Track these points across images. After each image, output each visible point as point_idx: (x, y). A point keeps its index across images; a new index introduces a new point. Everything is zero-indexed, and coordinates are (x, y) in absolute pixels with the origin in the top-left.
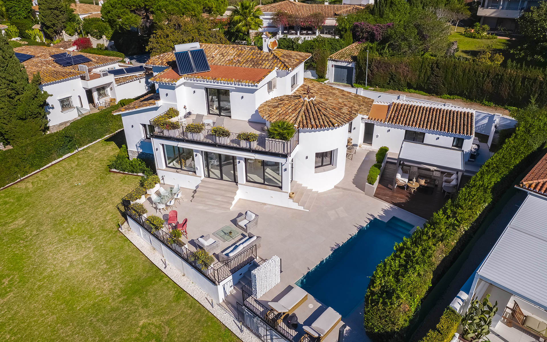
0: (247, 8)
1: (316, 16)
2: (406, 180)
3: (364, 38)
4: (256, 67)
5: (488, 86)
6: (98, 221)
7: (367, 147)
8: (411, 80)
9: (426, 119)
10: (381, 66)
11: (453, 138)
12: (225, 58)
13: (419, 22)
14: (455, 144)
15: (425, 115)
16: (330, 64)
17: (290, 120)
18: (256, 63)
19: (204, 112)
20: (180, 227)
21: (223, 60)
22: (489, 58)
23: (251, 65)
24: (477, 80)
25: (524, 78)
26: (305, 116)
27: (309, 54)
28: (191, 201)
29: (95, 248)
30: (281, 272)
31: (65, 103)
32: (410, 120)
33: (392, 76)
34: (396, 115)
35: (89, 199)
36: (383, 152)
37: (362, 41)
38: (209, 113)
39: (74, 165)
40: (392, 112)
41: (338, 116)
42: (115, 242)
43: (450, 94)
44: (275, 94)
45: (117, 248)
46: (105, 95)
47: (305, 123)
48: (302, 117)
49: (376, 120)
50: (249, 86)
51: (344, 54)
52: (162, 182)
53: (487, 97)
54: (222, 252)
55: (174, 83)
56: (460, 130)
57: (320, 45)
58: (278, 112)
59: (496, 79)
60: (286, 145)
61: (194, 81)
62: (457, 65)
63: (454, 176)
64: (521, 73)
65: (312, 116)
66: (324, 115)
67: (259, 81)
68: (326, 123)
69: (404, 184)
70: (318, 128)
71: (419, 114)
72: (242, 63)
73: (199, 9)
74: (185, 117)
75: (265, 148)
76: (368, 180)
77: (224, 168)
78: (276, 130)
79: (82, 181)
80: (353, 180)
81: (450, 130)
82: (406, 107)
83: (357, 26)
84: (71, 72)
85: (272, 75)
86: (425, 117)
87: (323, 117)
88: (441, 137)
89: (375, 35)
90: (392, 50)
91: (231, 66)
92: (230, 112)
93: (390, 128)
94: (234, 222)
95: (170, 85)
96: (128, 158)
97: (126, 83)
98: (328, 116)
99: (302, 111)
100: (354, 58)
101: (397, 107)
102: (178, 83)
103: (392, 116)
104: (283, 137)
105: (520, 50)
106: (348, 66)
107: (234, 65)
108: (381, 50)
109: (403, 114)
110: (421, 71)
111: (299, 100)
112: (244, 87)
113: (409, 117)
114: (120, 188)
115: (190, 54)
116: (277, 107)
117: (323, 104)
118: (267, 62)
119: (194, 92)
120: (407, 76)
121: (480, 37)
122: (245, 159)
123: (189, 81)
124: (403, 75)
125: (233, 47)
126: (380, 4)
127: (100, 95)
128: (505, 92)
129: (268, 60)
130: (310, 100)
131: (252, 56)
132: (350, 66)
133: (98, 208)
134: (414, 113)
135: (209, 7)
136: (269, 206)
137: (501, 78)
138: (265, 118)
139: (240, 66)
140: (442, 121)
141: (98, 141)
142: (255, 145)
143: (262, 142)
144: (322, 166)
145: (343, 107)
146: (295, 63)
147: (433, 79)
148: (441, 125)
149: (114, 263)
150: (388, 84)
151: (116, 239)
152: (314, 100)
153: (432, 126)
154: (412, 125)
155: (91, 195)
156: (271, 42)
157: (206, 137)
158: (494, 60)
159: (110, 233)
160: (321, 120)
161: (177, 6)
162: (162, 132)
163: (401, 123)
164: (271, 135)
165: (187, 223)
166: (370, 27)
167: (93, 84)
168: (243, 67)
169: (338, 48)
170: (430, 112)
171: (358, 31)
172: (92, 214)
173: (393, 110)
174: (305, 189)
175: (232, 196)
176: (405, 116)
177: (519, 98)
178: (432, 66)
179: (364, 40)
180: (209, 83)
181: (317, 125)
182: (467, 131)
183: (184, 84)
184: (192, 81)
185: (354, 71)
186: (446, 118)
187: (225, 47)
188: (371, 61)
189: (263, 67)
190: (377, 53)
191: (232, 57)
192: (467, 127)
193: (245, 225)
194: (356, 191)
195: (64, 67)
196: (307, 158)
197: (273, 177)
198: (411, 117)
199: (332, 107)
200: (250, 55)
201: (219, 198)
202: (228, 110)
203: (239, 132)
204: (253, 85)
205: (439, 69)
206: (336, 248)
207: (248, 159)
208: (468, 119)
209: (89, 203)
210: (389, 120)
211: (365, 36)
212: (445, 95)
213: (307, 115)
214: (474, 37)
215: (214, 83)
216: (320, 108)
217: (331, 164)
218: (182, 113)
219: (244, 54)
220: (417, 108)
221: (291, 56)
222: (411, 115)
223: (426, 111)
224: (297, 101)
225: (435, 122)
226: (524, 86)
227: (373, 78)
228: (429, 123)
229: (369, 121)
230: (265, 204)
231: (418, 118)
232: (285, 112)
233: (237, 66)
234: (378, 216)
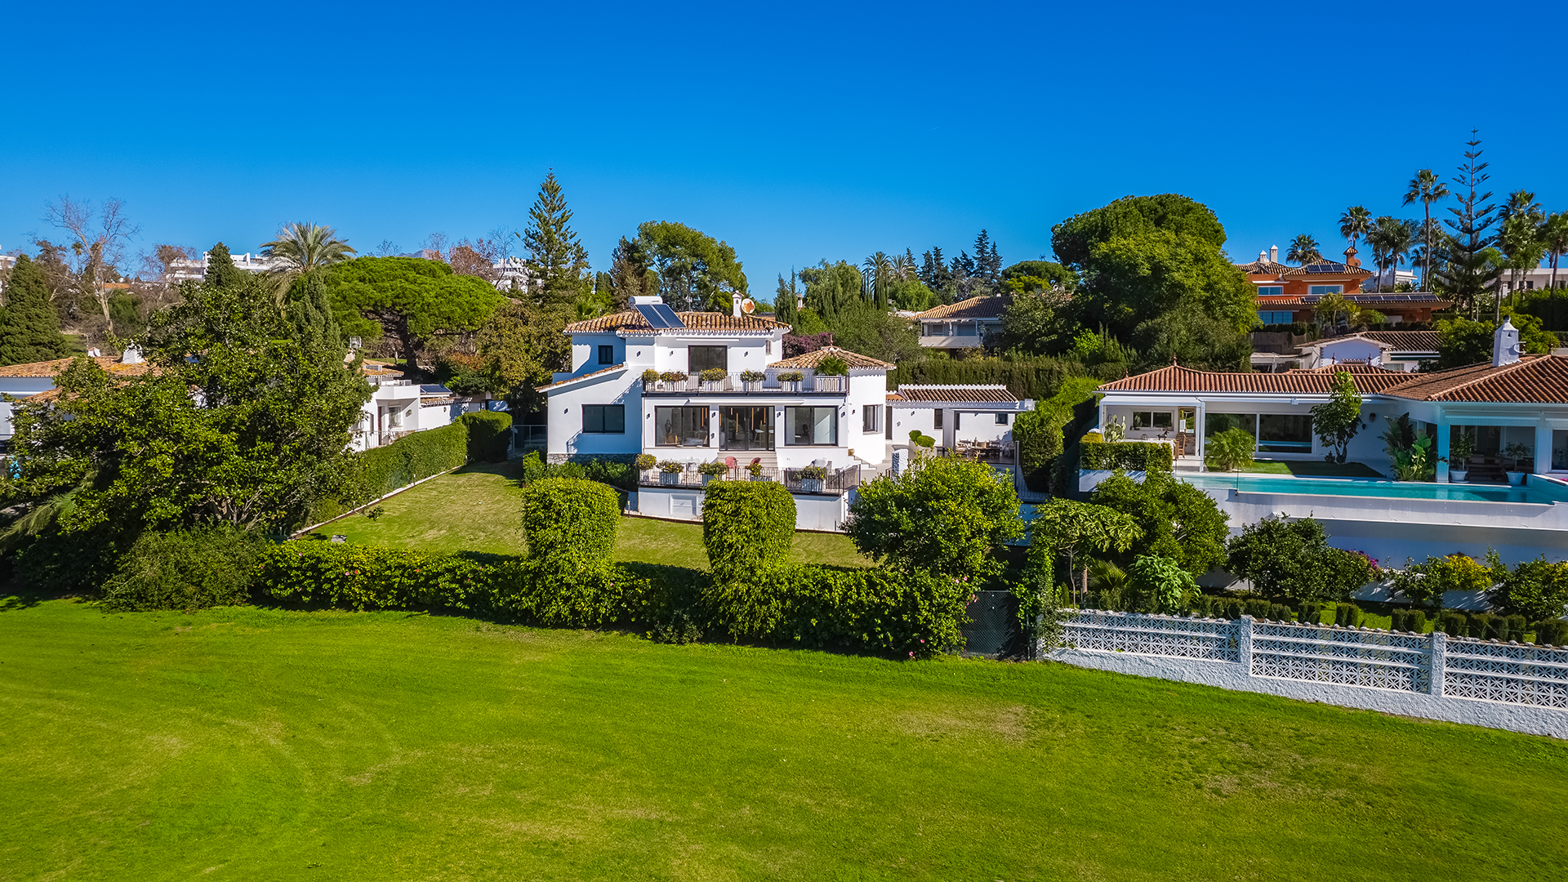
25: (1038, 371)
50: (760, 334)
60: (843, 380)
75: (815, 389)
81: (988, 408)
93: (914, 410)
95: (649, 338)
104: (839, 372)
115: (652, 307)
119: (672, 353)
142: (802, 386)
143: (810, 382)
144: (868, 426)
162: (663, 387)
164: (823, 370)
204: (766, 332)
217: (874, 428)
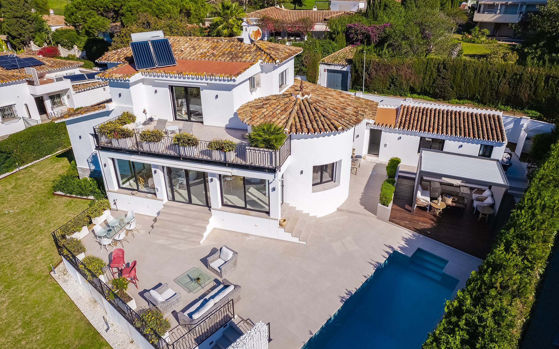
0: (228, 8)
1: (304, 21)
2: (428, 199)
3: (359, 39)
4: (234, 60)
5: (505, 88)
6: (25, 262)
7: (372, 158)
8: (414, 83)
9: (445, 124)
10: (380, 68)
11: (479, 145)
12: (197, 51)
13: (419, 20)
14: (481, 152)
15: (442, 118)
16: (322, 68)
17: (279, 122)
18: (234, 56)
19: (170, 117)
20: (127, 273)
21: (195, 53)
22: (502, 58)
23: (228, 58)
24: (491, 82)
25: (548, 77)
26: (299, 118)
27: (300, 48)
28: (149, 233)
29: (12, 302)
30: (270, 340)
31: (6, 113)
32: (425, 125)
33: (393, 79)
34: (408, 119)
35: (19, 231)
36: (394, 163)
37: (356, 44)
38: (176, 119)
39: (9, 187)
40: (402, 116)
41: (341, 117)
42: (43, 293)
43: (460, 98)
44: (260, 93)
45: (43, 301)
46: (61, 104)
47: (299, 126)
48: (294, 118)
49: (384, 125)
50: (224, 80)
51: (337, 58)
52: (113, 206)
53: (502, 100)
54: (184, 311)
55: (127, 78)
56: (488, 135)
57: (311, 47)
58: (263, 113)
59: (515, 80)
60: (274, 155)
61: (154, 76)
62: (468, 65)
63: (487, 193)
64: (544, 71)
65: (307, 118)
66: (324, 116)
67: (238, 75)
68: (327, 127)
69: (425, 205)
70: (316, 133)
71: (434, 118)
72: (218, 56)
73: (175, 11)
74: (144, 124)
75: (245, 160)
76: (381, 199)
77: (192, 189)
78: (260, 136)
79: (16, 208)
80: (361, 199)
81: (477, 136)
82: (418, 110)
83: (350, 28)
84: (13, 76)
85: (255, 69)
86: (443, 121)
87: (322, 118)
88: (465, 144)
89: (370, 37)
90: (393, 50)
91: (203, 59)
92: (202, 118)
93: (401, 135)
94: (205, 261)
95: (123, 81)
96: (78, 177)
97: (87, 90)
98: (329, 117)
99: (294, 112)
100: (350, 61)
101: (407, 111)
102: (132, 79)
103: (403, 121)
104: (269, 145)
105: (536, 49)
106: (343, 70)
107: (207, 59)
108: (379, 52)
109: (416, 118)
110: (426, 73)
111: (290, 98)
112: (218, 82)
113: (424, 121)
114: (63, 216)
115: (150, 44)
116: (262, 107)
117: (321, 103)
118: (248, 55)
119: (156, 91)
120: (410, 79)
121: (480, 42)
122: (220, 175)
123: (148, 77)
124: (406, 78)
125: (208, 40)
126: (374, 6)
127: (54, 104)
128: (525, 94)
129: (250, 52)
130: (304, 98)
131: (230, 49)
132: (345, 69)
133: (28, 244)
134: (428, 117)
135: (186, 10)
136: (253, 238)
137: (520, 78)
138: (245, 121)
139: (214, 60)
140: (464, 126)
141: (47, 157)
142: (232, 157)
143: (241, 152)
144: (321, 183)
145: (346, 106)
146: (283, 56)
147: (439, 82)
148: (464, 130)
149: (34, 324)
150: (389, 89)
151: (45, 287)
152: (309, 97)
153: (454, 132)
154: (429, 131)
155: (23, 226)
156: (253, 32)
157: (169, 148)
158: (506, 60)
159: (37, 279)
160: (320, 123)
161: (150, 7)
162: (111, 143)
163: (414, 128)
164: (253, 142)
165: (136, 267)
166: (364, 29)
167: (41, 90)
168: (218, 60)
169: (330, 51)
170: (447, 115)
171: (351, 33)
172: (18, 252)
173: (403, 114)
174: (300, 213)
175: (204, 225)
176: (418, 120)
177: (542, 100)
178: (438, 67)
179: (359, 43)
180: (173, 79)
181: (314, 129)
182: (497, 136)
183: (142, 81)
184: (152, 78)
185: (349, 75)
186: (468, 122)
187: (198, 40)
188: (369, 63)
189: (244, 59)
190: (375, 54)
191: (205, 50)
192: (496, 131)
193: (219, 268)
194: (365, 215)
195: (8, 70)
196: (302, 172)
197: (259, 199)
198: (425, 121)
199: (333, 106)
200: (227, 47)
201: (186, 229)
202: (200, 115)
203: (211, 139)
204: (229, 79)
205: (447, 70)
206: (347, 297)
207: (225, 176)
208: (495, 122)
209: (17, 237)
210: (400, 125)
211: (359, 38)
212: (454, 100)
213: (301, 116)
214: (474, 42)
215: (180, 78)
216: (318, 108)
217: (332, 180)
218: (141, 118)
219: (220, 47)
220: (431, 111)
221: (278, 49)
222: (426, 119)
223: (443, 114)
224: (287, 100)
225: (456, 127)
226: (548, 86)
227: (371, 83)
228: (449, 128)
229: (375, 127)
230: (247, 235)
231: (434, 122)
232: (271, 113)
233: (211, 59)
234: (399, 247)
